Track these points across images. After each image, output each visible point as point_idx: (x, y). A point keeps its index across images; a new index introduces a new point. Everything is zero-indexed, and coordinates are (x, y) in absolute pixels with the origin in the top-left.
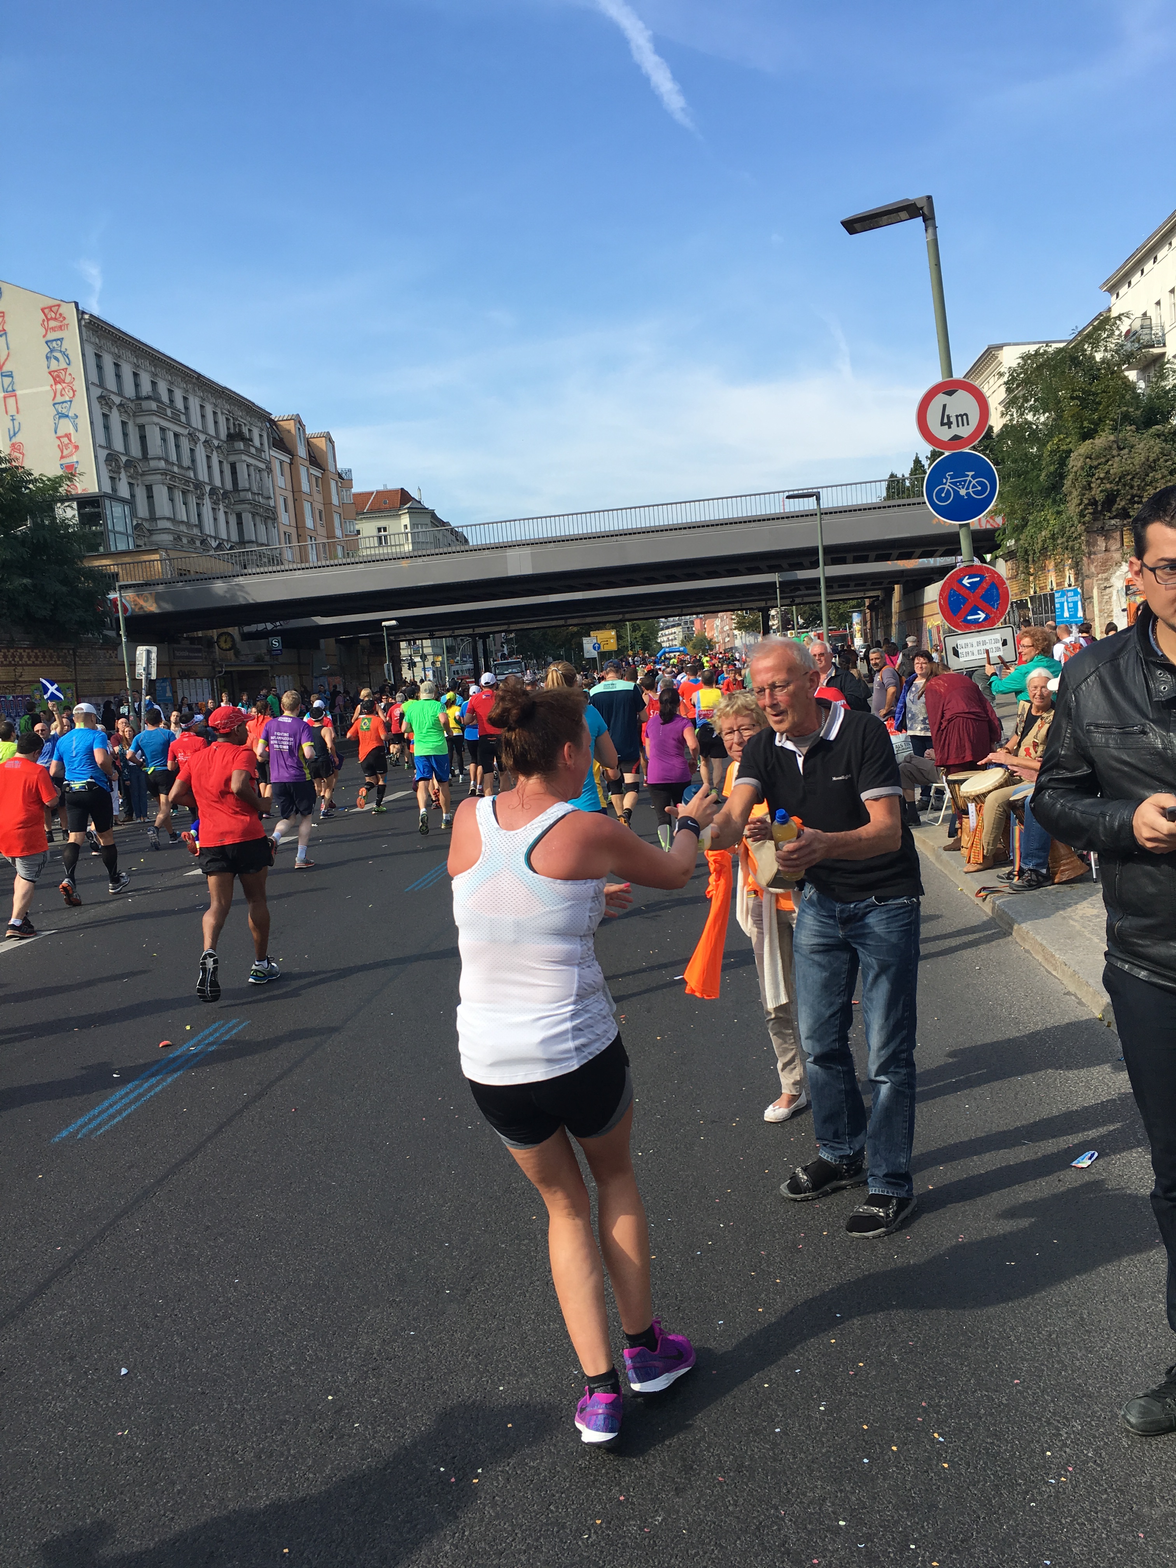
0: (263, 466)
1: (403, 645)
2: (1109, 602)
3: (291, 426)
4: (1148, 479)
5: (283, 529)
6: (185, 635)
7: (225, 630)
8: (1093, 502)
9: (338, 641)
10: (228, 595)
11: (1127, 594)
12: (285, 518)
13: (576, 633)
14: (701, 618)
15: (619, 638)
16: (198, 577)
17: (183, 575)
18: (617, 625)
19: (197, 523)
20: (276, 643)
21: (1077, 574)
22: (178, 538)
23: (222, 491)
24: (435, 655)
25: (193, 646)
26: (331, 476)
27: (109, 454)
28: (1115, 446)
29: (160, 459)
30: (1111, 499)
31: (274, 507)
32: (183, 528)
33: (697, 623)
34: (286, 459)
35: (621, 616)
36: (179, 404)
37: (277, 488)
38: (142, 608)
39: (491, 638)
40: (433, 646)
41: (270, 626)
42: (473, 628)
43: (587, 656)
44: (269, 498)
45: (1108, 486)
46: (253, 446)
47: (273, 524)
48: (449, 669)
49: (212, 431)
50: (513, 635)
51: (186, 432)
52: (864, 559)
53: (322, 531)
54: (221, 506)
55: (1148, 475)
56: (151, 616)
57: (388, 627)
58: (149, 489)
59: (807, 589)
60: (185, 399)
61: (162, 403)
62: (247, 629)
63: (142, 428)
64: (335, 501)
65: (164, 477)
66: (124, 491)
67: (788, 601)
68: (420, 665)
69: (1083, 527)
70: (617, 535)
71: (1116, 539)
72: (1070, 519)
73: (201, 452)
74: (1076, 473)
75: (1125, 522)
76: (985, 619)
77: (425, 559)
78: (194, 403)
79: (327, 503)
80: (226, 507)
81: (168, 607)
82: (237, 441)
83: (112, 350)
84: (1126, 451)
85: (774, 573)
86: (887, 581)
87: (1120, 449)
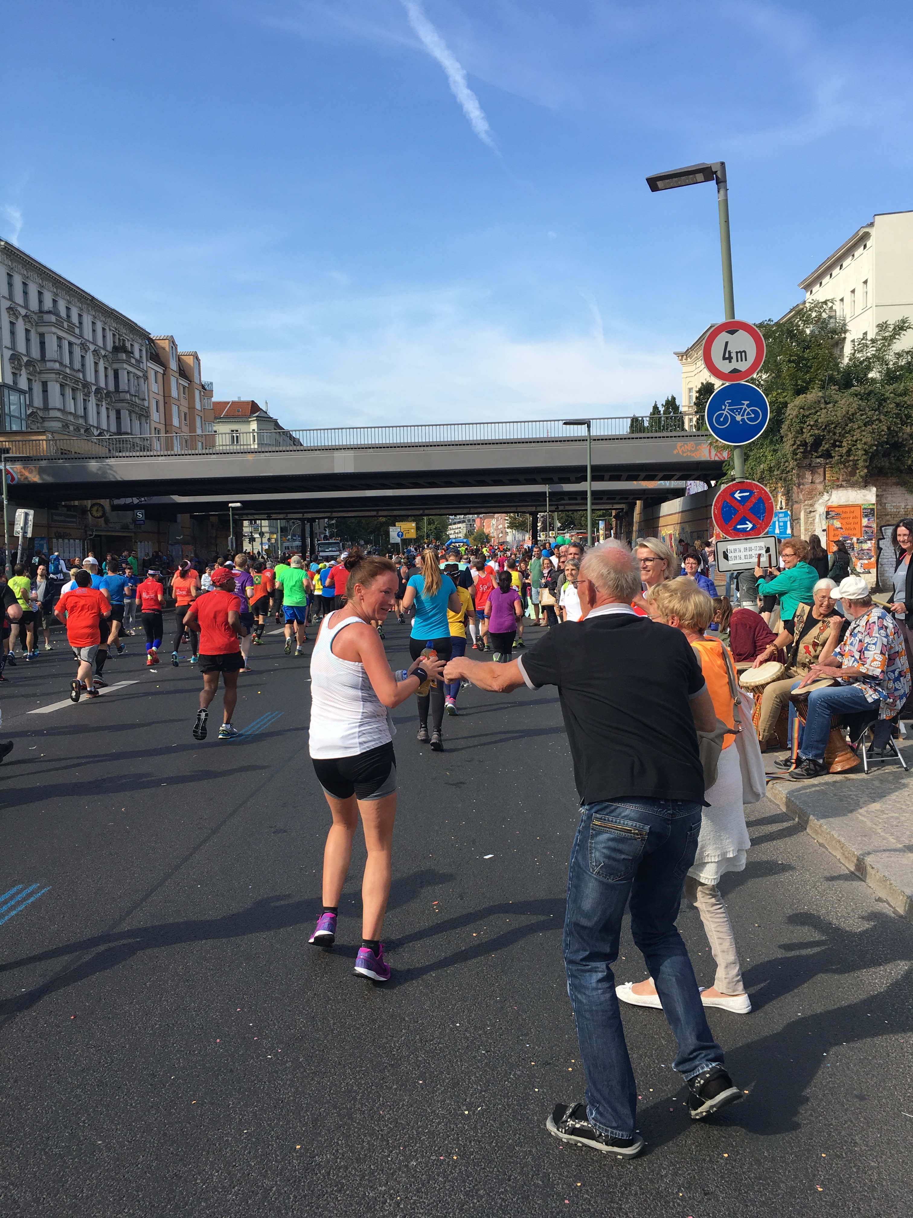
0: (141, 374)
1: (246, 523)
2: (812, 523)
3: (166, 344)
4: (848, 428)
5: (153, 425)
6: (63, 503)
7: (98, 501)
8: (804, 444)
9: (192, 517)
10: (99, 473)
11: (827, 518)
12: (155, 416)
13: (384, 523)
14: (481, 518)
15: (418, 528)
16: (76, 456)
17: (64, 454)
18: (417, 519)
19: (83, 414)
20: (140, 515)
21: (788, 500)
22: (66, 426)
23: (105, 391)
24: (271, 533)
25: (69, 513)
26: (196, 386)
27: (12, 355)
28: (823, 401)
29: (55, 361)
30: (818, 442)
31: (148, 407)
32: (71, 418)
33: (478, 521)
34: (160, 370)
35: (421, 512)
36: (75, 319)
37: (151, 393)
38: (26, 478)
39: (317, 523)
40: (270, 526)
41: (136, 501)
42: (303, 513)
43: (392, 541)
44: (144, 399)
45: (816, 432)
46: (134, 358)
47: (146, 420)
48: (282, 545)
49: (100, 343)
50: (334, 522)
51: (78, 342)
52: (618, 478)
53: (185, 429)
54: (104, 403)
55: (847, 425)
56: (34, 485)
57: (233, 508)
58: (45, 385)
59: (570, 499)
60: (80, 316)
61: (60, 317)
62: (116, 502)
63: (42, 336)
64: (198, 406)
65: (58, 376)
66: (23, 384)
67: (553, 508)
68: (258, 540)
69: (795, 463)
70: (424, 446)
71: (819, 474)
72: (784, 456)
73: (90, 359)
74: (792, 420)
75: (828, 461)
76: (752, 529)
77: (266, 454)
78: (87, 320)
79: (192, 407)
80: (108, 404)
81: (49, 479)
82: (121, 352)
83: (22, 272)
84: (831, 405)
85: (546, 484)
86: (631, 497)
87: (827, 403)
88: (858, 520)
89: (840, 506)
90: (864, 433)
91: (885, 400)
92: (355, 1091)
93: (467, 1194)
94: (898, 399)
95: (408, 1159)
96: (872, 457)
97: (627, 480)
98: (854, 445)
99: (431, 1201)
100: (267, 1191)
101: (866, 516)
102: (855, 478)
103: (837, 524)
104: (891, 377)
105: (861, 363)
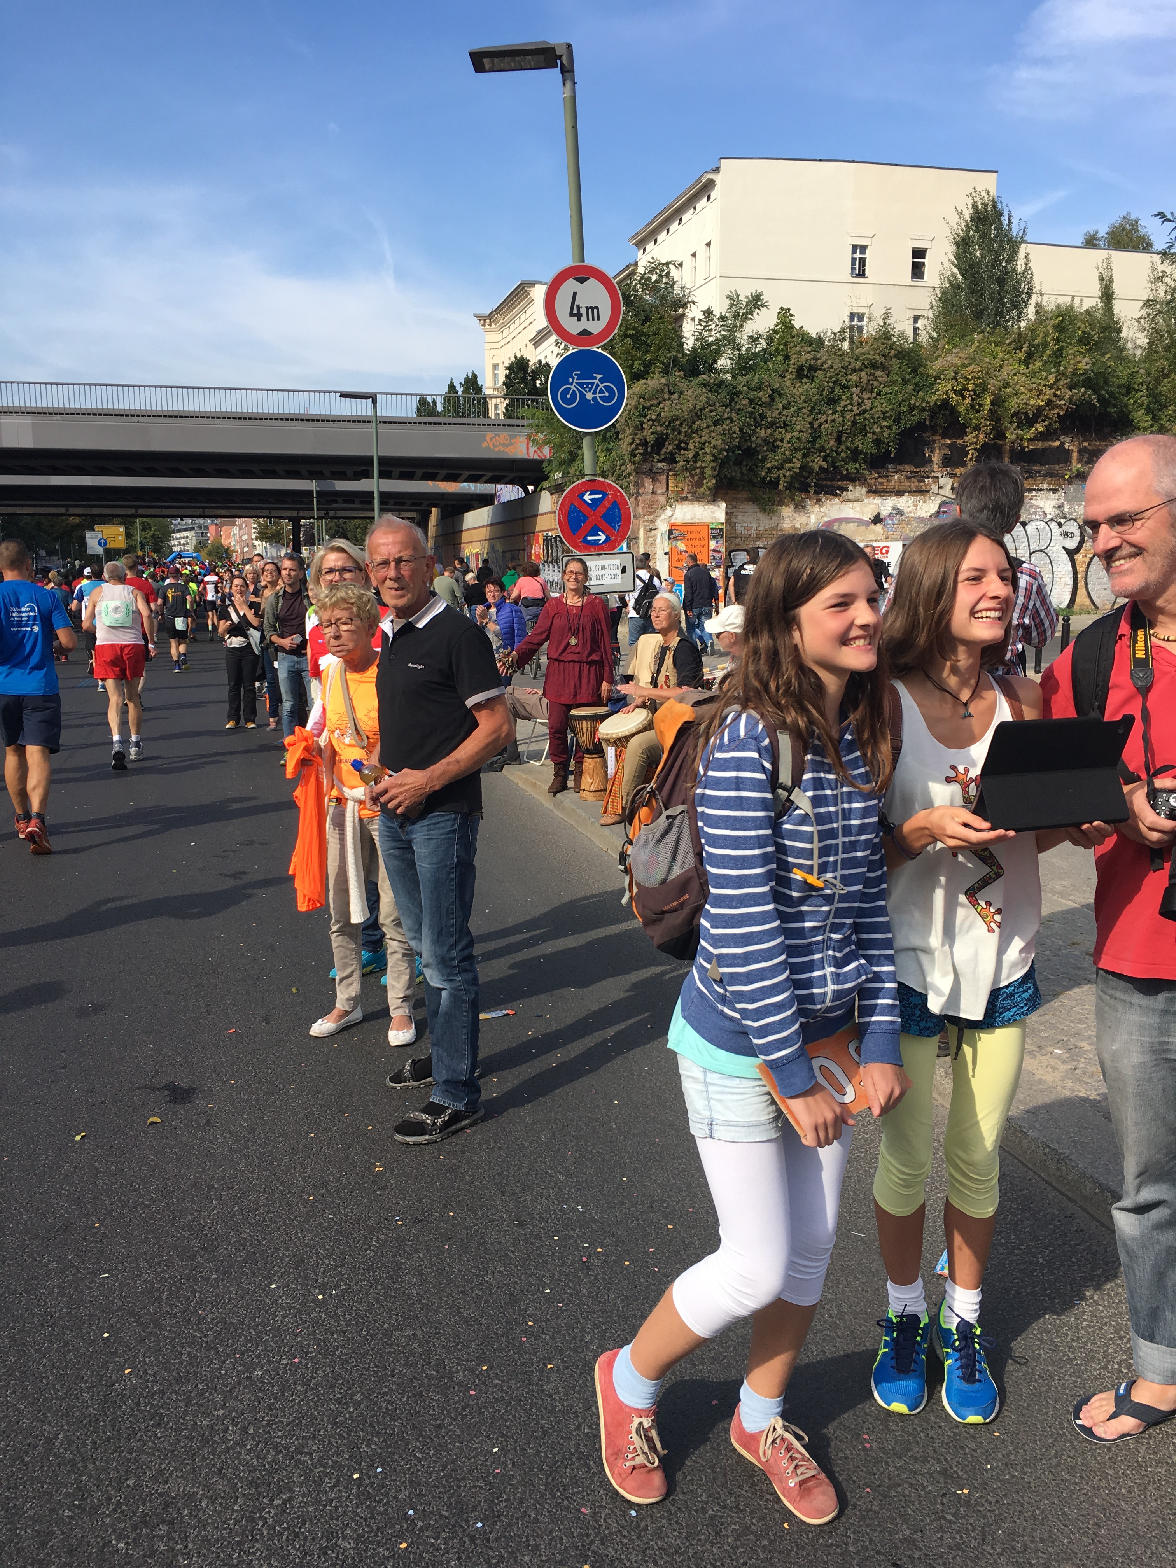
4: (695, 427)
8: (644, 443)
13: (78, 525)
14: (218, 524)
15: (128, 535)
18: (127, 521)
28: (666, 389)
30: (660, 442)
33: (212, 528)
35: (132, 511)
43: (90, 551)
45: (659, 428)
55: (694, 423)
59: (345, 502)
67: (322, 514)
69: (633, 467)
71: (662, 483)
72: (621, 457)
74: (630, 411)
75: (671, 467)
76: (605, 542)
84: (676, 396)
85: (311, 479)
86: (425, 503)
87: (671, 393)
88: (705, 542)
89: (685, 525)
90: (713, 434)
91: (737, 394)
92: (158, 1290)
93: (339, 1402)
94: (752, 394)
95: (250, 1367)
96: (722, 464)
97: (422, 479)
98: (702, 449)
99: (291, 1418)
100: (49, 1441)
101: (714, 537)
102: (702, 490)
103: (681, 546)
104: (744, 365)
105: (710, 345)
